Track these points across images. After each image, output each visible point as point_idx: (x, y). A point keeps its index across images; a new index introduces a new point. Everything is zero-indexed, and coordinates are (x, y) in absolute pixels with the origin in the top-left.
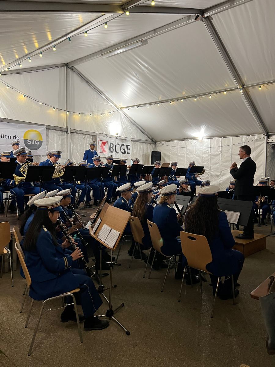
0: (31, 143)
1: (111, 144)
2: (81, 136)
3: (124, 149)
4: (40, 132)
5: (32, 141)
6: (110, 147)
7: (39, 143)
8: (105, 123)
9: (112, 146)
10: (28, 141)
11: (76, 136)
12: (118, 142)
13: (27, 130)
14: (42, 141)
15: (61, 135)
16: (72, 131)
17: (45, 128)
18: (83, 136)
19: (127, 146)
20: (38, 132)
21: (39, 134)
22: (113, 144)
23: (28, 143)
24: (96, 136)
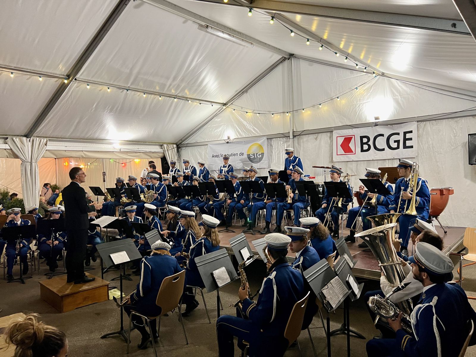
0: (253, 156)
1: (362, 138)
2: (311, 137)
3: (398, 142)
4: (260, 144)
5: (254, 155)
6: (362, 144)
7: (261, 155)
8: (356, 106)
9: (365, 140)
10: (251, 155)
11: (305, 138)
12: (380, 130)
13: (250, 145)
14: (264, 153)
15: (286, 142)
16: (295, 135)
17: (265, 138)
18: (315, 136)
19: (405, 133)
20: (259, 144)
21: (261, 147)
22: (368, 139)
23: (251, 157)
24: (332, 131)
